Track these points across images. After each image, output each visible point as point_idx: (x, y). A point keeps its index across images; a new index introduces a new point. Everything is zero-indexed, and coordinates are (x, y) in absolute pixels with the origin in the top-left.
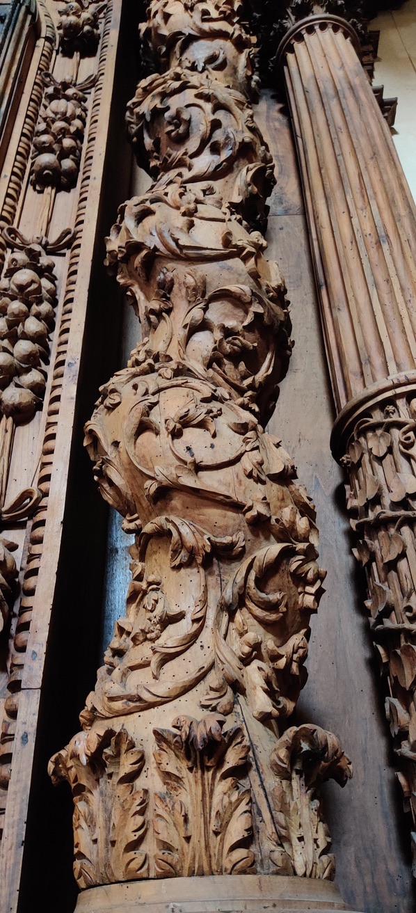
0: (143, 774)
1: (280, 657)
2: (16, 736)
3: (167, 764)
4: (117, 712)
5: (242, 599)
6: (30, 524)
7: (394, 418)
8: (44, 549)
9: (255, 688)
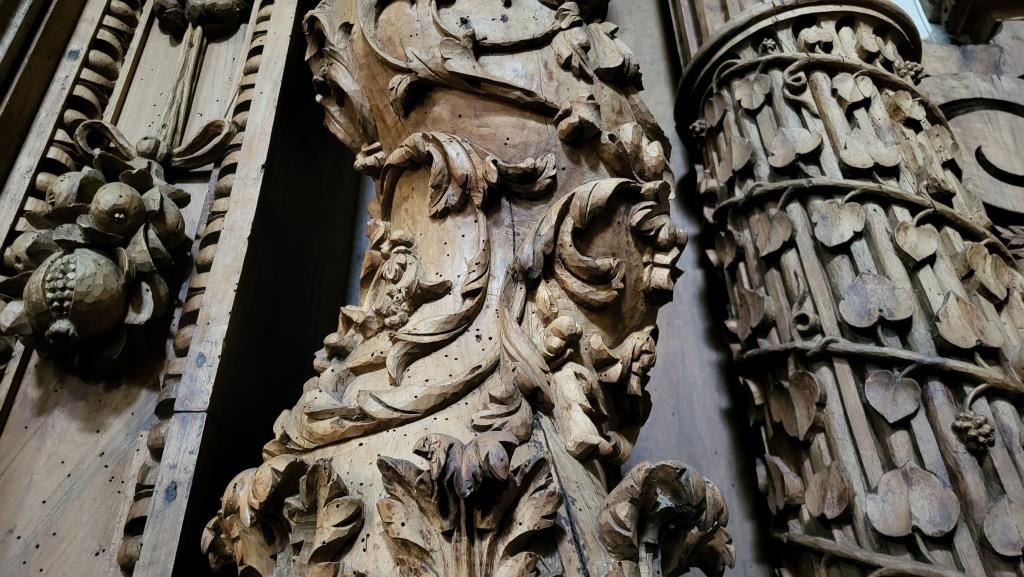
0: (359, 546)
1: (613, 361)
2: (156, 488)
3: (403, 524)
4: (322, 439)
5: (548, 265)
6: (216, 172)
7: (776, 54)
8: (232, 204)
9: (569, 407)
